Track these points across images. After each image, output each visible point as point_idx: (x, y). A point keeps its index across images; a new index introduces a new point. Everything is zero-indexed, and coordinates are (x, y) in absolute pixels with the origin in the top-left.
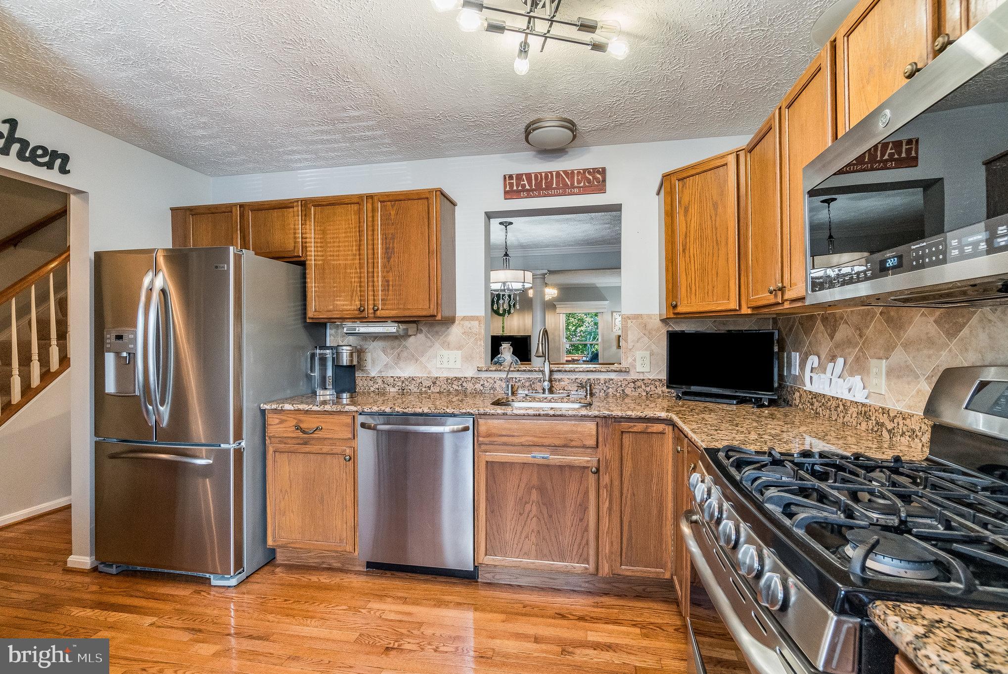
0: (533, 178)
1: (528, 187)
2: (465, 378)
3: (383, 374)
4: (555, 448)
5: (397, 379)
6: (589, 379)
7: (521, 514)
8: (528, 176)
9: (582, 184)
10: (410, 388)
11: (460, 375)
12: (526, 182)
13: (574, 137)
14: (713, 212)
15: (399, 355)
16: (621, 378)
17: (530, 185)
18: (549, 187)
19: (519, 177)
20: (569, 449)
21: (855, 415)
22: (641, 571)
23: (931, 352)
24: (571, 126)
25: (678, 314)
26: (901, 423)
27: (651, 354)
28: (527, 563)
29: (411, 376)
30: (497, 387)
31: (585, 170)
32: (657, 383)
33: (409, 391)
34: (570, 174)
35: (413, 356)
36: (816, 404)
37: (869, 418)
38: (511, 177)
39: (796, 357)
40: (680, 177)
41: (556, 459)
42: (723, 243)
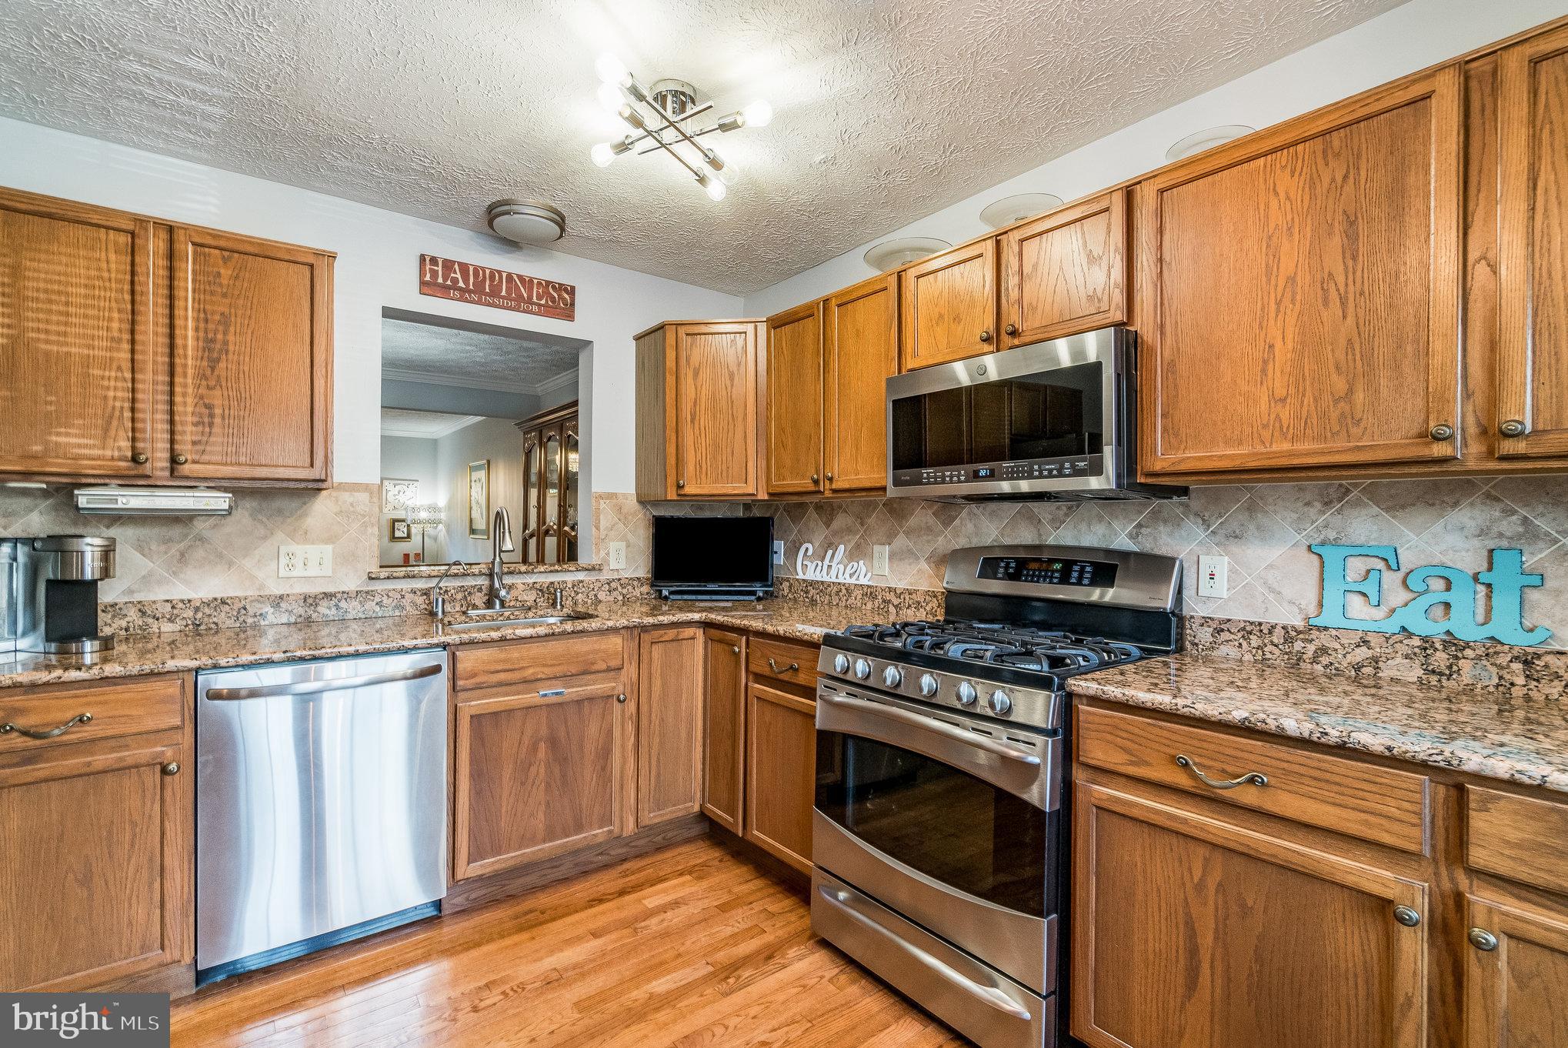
0: (471, 273)
1: (461, 284)
2: (343, 592)
3: (137, 598)
4: (566, 678)
5: (181, 605)
6: (552, 583)
7: (523, 784)
8: (464, 267)
9: (543, 302)
10: (215, 620)
11: (331, 589)
12: (459, 276)
13: (561, 236)
14: (728, 383)
15: (182, 555)
16: (593, 579)
17: (466, 281)
18: (495, 292)
19: (448, 265)
20: (589, 677)
21: (860, 596)
22: (671, 812)
23: (930, 538)
24: (561, 222)
25: (685, 495)
26: (907, 598)
27: (628, 546)
28: (533, 853)
29: (219, 596)
30: (407, 604)
31: (548, 283)
32: (635, 583)
33: (213, 626)
34: (528, 282)
35: (221, 556)
36: (812, 592)
37: (876, 597)
38: (434, 261)
39: (779, 546)
40: (689, 332)
41: (571, 692)
42: (740, 418)
